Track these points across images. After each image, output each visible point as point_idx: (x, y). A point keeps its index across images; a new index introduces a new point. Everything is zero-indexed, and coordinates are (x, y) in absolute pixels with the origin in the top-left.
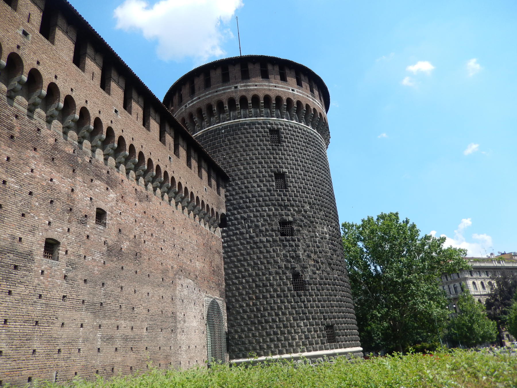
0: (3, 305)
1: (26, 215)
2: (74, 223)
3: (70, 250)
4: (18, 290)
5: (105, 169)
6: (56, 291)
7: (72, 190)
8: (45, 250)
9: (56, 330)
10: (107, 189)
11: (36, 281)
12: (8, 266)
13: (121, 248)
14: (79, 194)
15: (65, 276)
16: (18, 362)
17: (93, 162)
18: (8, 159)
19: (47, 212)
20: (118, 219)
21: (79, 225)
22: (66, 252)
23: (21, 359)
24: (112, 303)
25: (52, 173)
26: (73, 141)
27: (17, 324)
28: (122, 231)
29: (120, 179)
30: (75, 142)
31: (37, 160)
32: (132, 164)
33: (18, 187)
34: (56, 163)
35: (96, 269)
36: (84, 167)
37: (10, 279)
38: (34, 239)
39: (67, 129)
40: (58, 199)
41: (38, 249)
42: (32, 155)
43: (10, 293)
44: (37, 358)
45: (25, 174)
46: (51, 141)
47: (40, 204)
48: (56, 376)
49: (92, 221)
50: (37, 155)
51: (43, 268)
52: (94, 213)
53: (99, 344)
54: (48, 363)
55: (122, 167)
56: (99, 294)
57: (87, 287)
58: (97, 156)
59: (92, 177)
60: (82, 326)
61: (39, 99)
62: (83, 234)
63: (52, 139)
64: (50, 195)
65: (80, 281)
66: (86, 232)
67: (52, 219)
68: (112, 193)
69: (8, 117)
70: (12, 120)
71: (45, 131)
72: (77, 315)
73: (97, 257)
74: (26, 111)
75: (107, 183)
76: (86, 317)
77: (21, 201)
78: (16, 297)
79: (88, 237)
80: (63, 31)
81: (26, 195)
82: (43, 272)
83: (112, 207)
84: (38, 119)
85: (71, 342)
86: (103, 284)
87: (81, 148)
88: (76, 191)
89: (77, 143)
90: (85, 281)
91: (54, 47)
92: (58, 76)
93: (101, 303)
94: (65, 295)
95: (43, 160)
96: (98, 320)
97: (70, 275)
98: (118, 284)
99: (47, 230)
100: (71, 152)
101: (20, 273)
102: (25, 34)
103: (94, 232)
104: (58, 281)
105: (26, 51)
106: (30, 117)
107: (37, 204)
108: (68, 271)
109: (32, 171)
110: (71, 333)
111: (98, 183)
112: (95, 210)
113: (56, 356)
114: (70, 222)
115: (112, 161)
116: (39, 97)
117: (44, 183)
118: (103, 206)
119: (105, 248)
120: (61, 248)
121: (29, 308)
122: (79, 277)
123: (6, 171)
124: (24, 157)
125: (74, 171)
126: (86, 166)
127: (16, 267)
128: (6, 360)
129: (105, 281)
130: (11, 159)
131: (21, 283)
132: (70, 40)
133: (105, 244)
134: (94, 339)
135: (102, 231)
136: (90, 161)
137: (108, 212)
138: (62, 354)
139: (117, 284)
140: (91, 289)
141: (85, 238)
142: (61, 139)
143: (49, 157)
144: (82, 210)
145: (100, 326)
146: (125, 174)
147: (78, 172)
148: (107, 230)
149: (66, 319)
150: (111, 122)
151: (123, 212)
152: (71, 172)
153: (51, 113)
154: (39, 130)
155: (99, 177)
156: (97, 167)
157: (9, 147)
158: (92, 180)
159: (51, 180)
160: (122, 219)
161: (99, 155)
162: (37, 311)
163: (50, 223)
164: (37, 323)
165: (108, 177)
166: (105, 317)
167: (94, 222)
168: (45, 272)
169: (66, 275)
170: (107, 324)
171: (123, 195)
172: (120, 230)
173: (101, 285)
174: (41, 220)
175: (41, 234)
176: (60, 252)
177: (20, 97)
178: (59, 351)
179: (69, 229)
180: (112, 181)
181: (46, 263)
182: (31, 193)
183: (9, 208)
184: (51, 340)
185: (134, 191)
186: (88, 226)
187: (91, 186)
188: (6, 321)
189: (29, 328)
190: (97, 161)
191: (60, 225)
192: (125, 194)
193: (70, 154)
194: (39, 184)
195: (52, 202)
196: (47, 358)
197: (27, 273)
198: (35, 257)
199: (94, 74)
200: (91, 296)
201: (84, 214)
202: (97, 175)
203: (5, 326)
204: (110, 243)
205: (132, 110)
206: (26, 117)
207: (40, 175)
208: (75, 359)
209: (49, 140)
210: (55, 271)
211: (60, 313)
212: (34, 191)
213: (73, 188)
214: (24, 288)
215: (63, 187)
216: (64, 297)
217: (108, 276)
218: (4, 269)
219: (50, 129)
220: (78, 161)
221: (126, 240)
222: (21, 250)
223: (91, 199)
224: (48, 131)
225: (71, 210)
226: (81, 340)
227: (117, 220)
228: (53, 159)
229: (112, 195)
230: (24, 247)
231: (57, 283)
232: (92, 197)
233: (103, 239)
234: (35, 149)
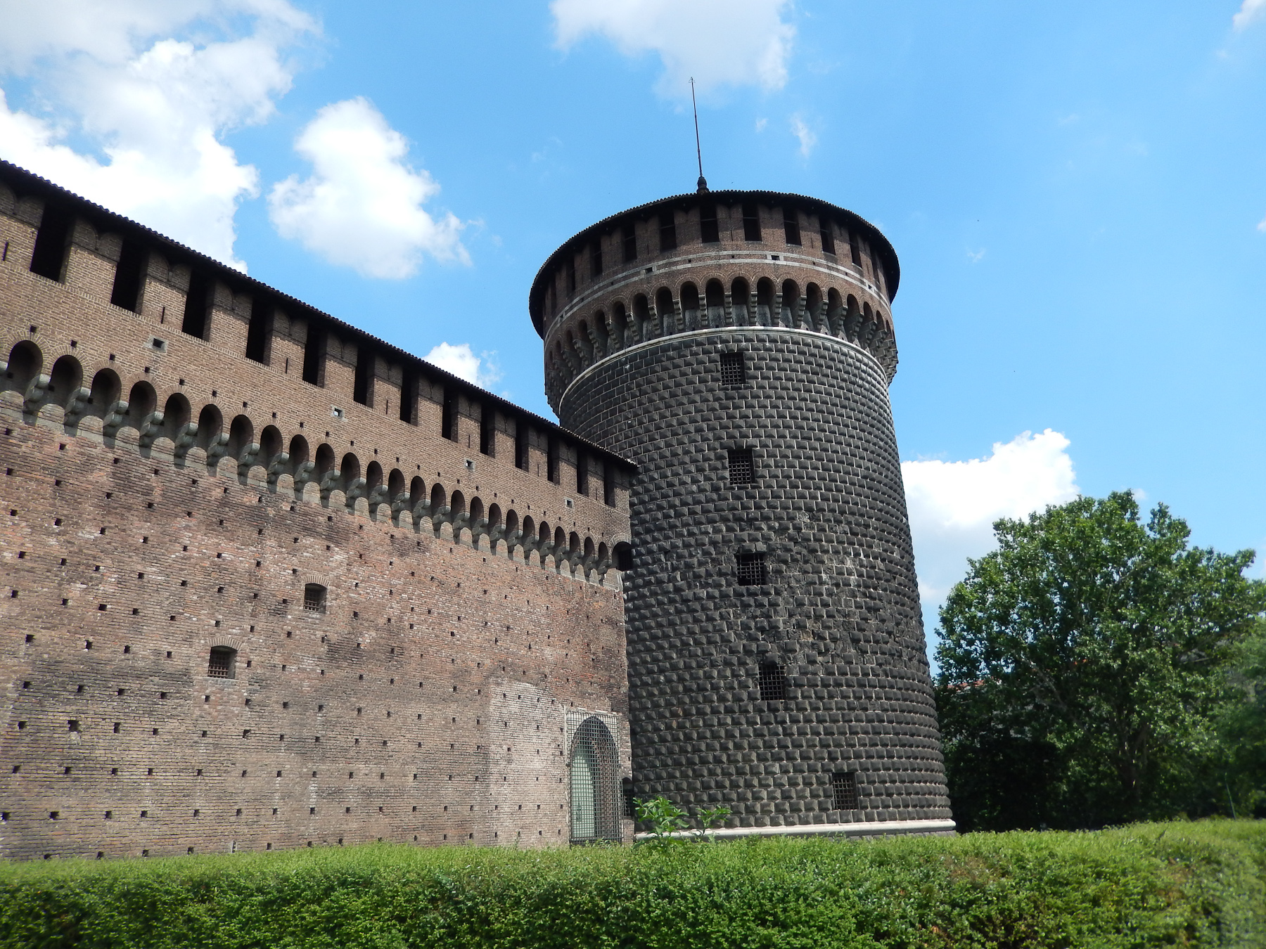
0: (146, 749)
1: (178, 617)
2: (262, 616)
3: (255, 659)
4: (169, 727)
5: (322, 515)
6: (231, 724)
7: (258, 564)
8: (212, 661)
9: (233, 781)
10: (328, 548)
11: (197, 712)
12: (151, 694)
13: (359, 644)
14: (270, 568)
15: (247, 701)
16: (171, 826)
17: (297, 508)
18: (145, 540)
19: (212, 606)
20: (352, 595)
21: (271, 618)
22: (249, 663)
23: (176, 822)
24: (339, 736)
25: (220, 544)
26: (257, 483)
27: (168, 774)
28: (360, 615)
29: (356, 525)
30: (261, 484)
31: (195, 531)
32: (377, 495)
33: (163, 578)
34: (227, 527)
35: (306, 683)
36: (279, 522)
37: (155, 713)
38: (191, 651)
39: (244, 468)
40: (231, 583)
41: (198, 665)
42: (184, 524)
43: (155, 732)
44: (201, 821)
45: (173, 556)
46: (218, 493)
47: (201, 597)
48: (234, 847)
49: (297, 608)
50: (193, 522)
51: (208, 691)
52: (300, 594)
53: (313, 801)
54: (220, 829)
55: (362, 503)
56: (313, 723)
57: (288, 714)
58: (305, 497)
59: (295, 535)
60: (279, 774)
61: (188, 437)
62: (279, 631)
63: (218, 490)
64: (217, 579)
65: (276, 706)
66: (285, 627)
67: (221, 617)
68: (337, 553)
69: (142, 478)
70: (148, 480)
71: (206, 480)
72: (271, 760)
73: (309, 663)
74: (172, 458)
75: (329, 538)
76: (289, 761)
77: (167, 599)
78: (165, 737)
79: (289, 634)
80: (225, 311)
81: (175, 586)
82: (207, 698)
83: (338, 577)
84: (193, 465)
85: (260, 799)
86: (321, 708)
87: (273, 491)
88: (265, 564)
89: (265, 484)
90: (285, 705)
91: (209, 345)
92: (219, 391)
93: (317, 739)
94: (248, 728)
95: (204, 528)
96: (310, 765)
97: (255, 697)
98: (351, 705)
99: (212, 635)
100: (255, 501)
101: (170, 702)
102: (158, 344)
103: (301, 624)
104: (235, 709)
105: (161, 372)
106: (179, 465)
107: (195, 598)
108: (251, 692)
109: (185, 549)
110: (258, 784)
111: (308, 542)
112: (303, 588)
113: (233, 819)
114: (254, 615)
115: (338, 497)
116: (187, 434)
117: (207, 564)
118: (318, 578)
119: (324, 649)
120: (238, 659)
121: (186, 751)
122: (273, 699)
123: (143, 559)
124: (170, 530)
125: (260, 532)
126: (283, 518)
127: (163, 695)
128: (152, 823)
129: (323, 702)
130: (150, 538)
131: (172, 716)
132: (239, 320)
133: (323, 642)
134: (302, 794)
135: (317, 622)
136: (292, 508)
137: (329, 587)
138: (243, 816)
139: (349, 704)
140: (297, 718)
141: (283, 636)
142: (236, 486)
143: (214, 520)
144: (277, 593)
145: (314, 774)
146: (368, 513)
147: (266, 532)
148: (327, 618)
149: (250, 766)
150: (327, 434)
151: (362, 581)
152: (255, 535)
153: (212, 452)
154: (194, 482)
155: (309, 531)
156: (305, 514)
157: (146, 521)
158: (296, 540)
159: (219, 556)
160: (360, 594)
161: (312, 493)
162: (199, 755)
163: (218, 623)
164: (200, 772)
165: (330, 528)
166: (323, 759)
167: (301, 608)
168: (212, 698)
169: (249, 698)
170: (328, 770)
171: (362, 552)
172: (356, 614)
173: (317, 709)
174: (203, 620)
175: (202, 642)
176: (237, 664)
177: (161, 439)
178: (239, 811)
179: (252, 628)
180: (338, 532)
181: (212, 685)
182: (184, 584)
183: (149, 612)
184: (223, 796)
185: (388, 540)
186: (290, 617)
187: (294, 550)
188: (150, 771)
189: (186, 780)
190: (307, 504)
191: (236, 623)
192: (368, 548)
193: (253, 507)
194: (197, 567)
195: (220, 590)
196: (218, 821)
197: (182, 702)
198: (194, 677)
199: (289, 361)
200: (297, 727)
201: (280, 598)
202: (305, 529)
203: (150, 777)
204: (334, 637)
205: (375, 398)
206: (173, 468)
207: (199, 552)
208: (267, 823)
209: (213, 493)
210: (229, 694)
211: (239, 756)
212: (190, 579)
213: (259, 560)
214: (178, 724)
215: (241, 562)
216: (246, 732)
217: (331, 693)
218: (145, 699)
219: (214, 474)
220: (268, 514)
221: (368, 629)
222: (171, 670)
223: (294, 571)
224: (212, 480)
225: (256, 596)
226: (277, 795)
227: (348, 597)
228: (221, 522)
229: (339, 556)
230: (177, 663)
231: (233, 712)
232: (296, 568)
233: (319, 634)
234: (189, 514)
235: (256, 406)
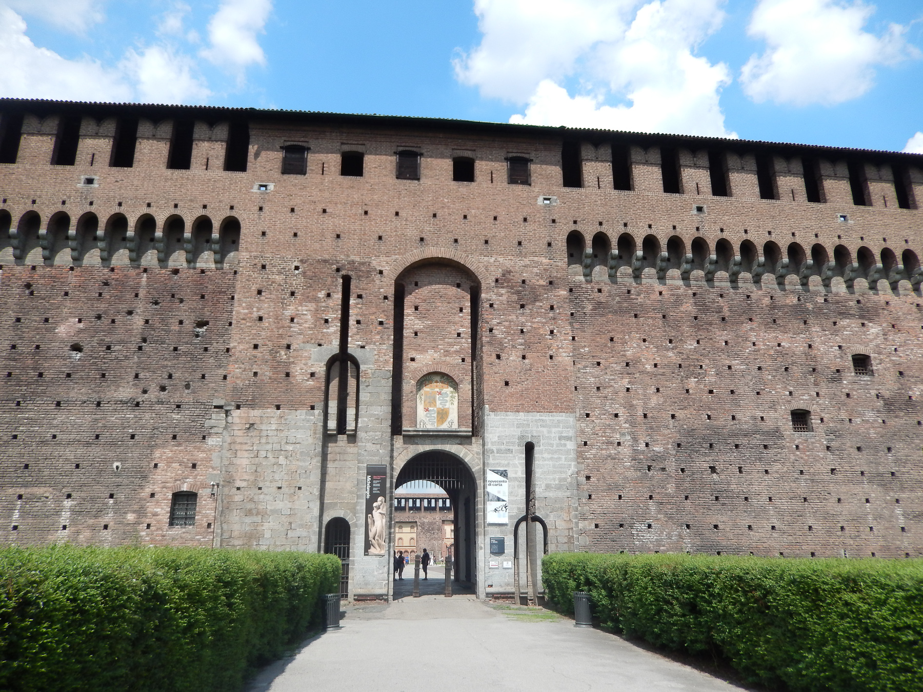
0: (763, 484)
1: (761, 392)
2: (823, 384)
3: (826, 417)
4: (775, 469)
5: (851, 300)
6: (820, 465)
7: (810, 346)
8: (793, 421)
9: (831, 506)
10: (863, 324)
11: (792, 457)
12: (757, 446)
13: (910, 397)
14: (820, 348)
15: (828, 448)
16: (795, 537)
17: (830, 299)
18: (726, 343)
19: (784, 382)
20: (894, 358)
21: (830, 385)
22: (822, 420)
23: (797, 534)
24: (911, 471)
25: (778, 337)
26: (793, 287)
27: (783, 501)
28: (906, 373)
29: (883, 302)
30: (797, 287)
31: (756, 330)
32: (895, 274)
33: (744, 367)
34: (779, 324)
35: (872, 431)
36: (818, 312)
37: (763, 459)
38: (776, 415)
39: (780, 279)
40: (793, 363)
41: (784, 424)
42: (749, 327)
43: (767, 472)
44: (815, 534)
45: (747, 351)
46: (767, 301)
47: (774, 376)
48: (845, 554)
49: (849, 374)
50: (754, 325)
51: (796, 442)
52: (850, 364)
53: (902, 522)
54: (831, 541)
55: (884, 284)
56: (885, 461)
57: (863, 455)
58: (834, 289)
59: (833, 320)
60: (867, 501)
61: (736, 267)
62: (839, 393)
63: (767, 299)
64: (782, 362)
65: (851, 450)
66: (843, 390)
67: (792, 388)
68: (872, 327)
69: (714, 302)
70: (718, 302)
71: (756, 294)
72: (857, 489)
73: (870, 415)
74: (729, 284)
75: (862, 317)
76: (875, 492)
77: (751, 381)
78: (774, 475)
79: (848, 395)
80: (738, 171)
81: (755, 371)
82: (797, 447)
83: (878, 346)
84: (744, 285)
85: (857, 519)
86: (889, 449)
87: (809, 291)
88: (814, 345)
89: (800, 287)
90: (859, 449)
91: (733, 199)
92: (748, 229)
93: (893, 474)
94: (834, 468)
95: (763, 327)
96: (892, 494)
97: (833, 444)
98: (916, 446)
99: (789, 402)
100: (795, 301)
101: (771, 452)
102: (700, 209)
103: (856, 386)
104: (820, 453)
105: (706, 228)
106: (735, 288)
107: (770, 377)
108: (829, 440)
109: (754, 344)
110: (853, 509)
111: (845, 323)
112: (850, 358)
113: (839, 533)
114: (816, 384)
115: (861, 283)
116: (735, 265)
117: (772, 352)
118: (861, 350)
119: (880, 403)
120: (813, 417)
121: (792, 484)
122: (848, 445)
123: (729, 356)
124: (741, 333)
125: (805, 322)
126: (820, 309)
127: (766, 447)
128: (781, 534)
129: (890, 445)
130: (729, 341)
131: (775, 461)
132: (749, 174)
133: (878, 398)
134: (891, 517)
135: (869, 383)
136: (825, 300)
137: (872, 355)
138: (846, 532)
139: (914, 445)
140: (871, 458)
141: (844, 397)
142: (778, 293)
143: (769, 320)
144: (830, 365)
145: (897, 501)
146: (890, 291)
147: (810, 322)
148: (877, 378)
149: (842, 494)
150: (839, 237)
151: (900, 346)
152: (802, 326)
153: (755, 273)
154: (748, 297)
155: (844, 314)
156: (837, 302)
157: (723, 331)
158: (835, 323)
159: (779, 345)
160: (901, 357)
161: (839, 285)
162: (802, 487)
163: (791, 393)
164: (805, 499)
165: (861, 308)
166: (902, 489)
167: (853, 374)
168: (801, 447)
169: (829, 445)
170: (909, 498)
171: (893, 323)
172: (901, 373)
173: (886, 451)
174: (780, 392)
175: (783, 407)
176: (813, 421)
177: (719, 273)
178: (842, 528)
179: (818, 394)
180: (868, 311)
181: (799, 437)
182: (760, 368)
183: (741, 391)
184: (827, 516)
185: (914, 309)
186: (845, 382)
187: (835, 331)
188: (770, 499)
189: (797, 505)
190: (837, 294)
191: (804, 392)
192: (898, 319)
193: (794, 305)
194: (766, 355)
195: (786, 369)
196: (828, 534)
197: (780, 450)
198: (784, 433)
199: (795, 191)
200: (873, 465)
201: (834, 369)
202: (840, 314)
203: (770, 503)
204: (887, 394)
205: (872, 198)
206: (732, 290)
207: (765, 345)
208: (866, 537)
209: (763, 301)
210: (813, 443)
211: (832, 487)
212: (762, 365)
213: (810, 343)
214: (780, 466)
215: (797, 347)
216: (833, 470)
217: (895, 437)
218: (754, 450)
219: (760, 288)
220: (808, 308)
221: (915, 383)
222: (766, 429)
223: (840, 347)
224: (760, 292)
225: (814, 370)
226: (870, 517)
227: (891, 360)
228: (774, 321)
229: (874, 329)
230: (769, 424)
231: (818, 456)
232: (840, 344)
233: (873, 392)
234: (751, 320)
235: (778, 231)
